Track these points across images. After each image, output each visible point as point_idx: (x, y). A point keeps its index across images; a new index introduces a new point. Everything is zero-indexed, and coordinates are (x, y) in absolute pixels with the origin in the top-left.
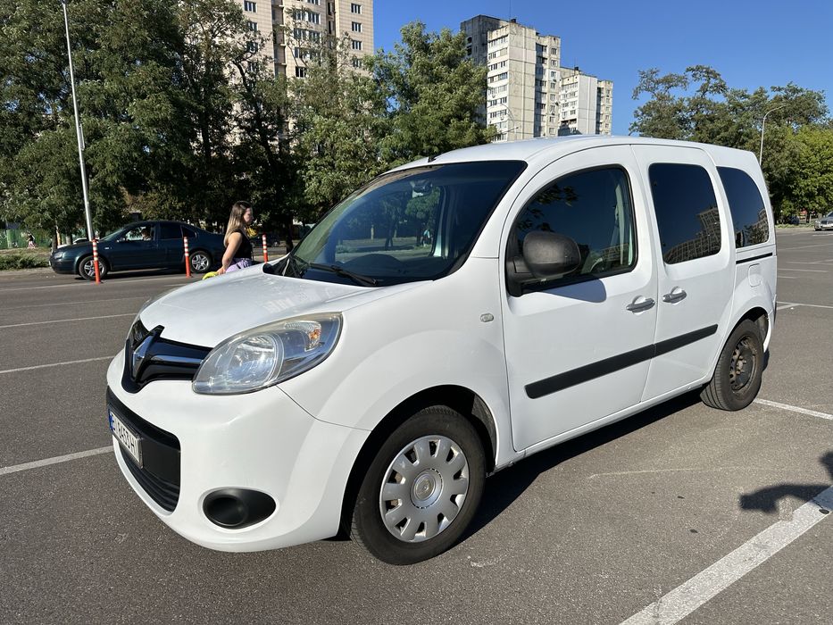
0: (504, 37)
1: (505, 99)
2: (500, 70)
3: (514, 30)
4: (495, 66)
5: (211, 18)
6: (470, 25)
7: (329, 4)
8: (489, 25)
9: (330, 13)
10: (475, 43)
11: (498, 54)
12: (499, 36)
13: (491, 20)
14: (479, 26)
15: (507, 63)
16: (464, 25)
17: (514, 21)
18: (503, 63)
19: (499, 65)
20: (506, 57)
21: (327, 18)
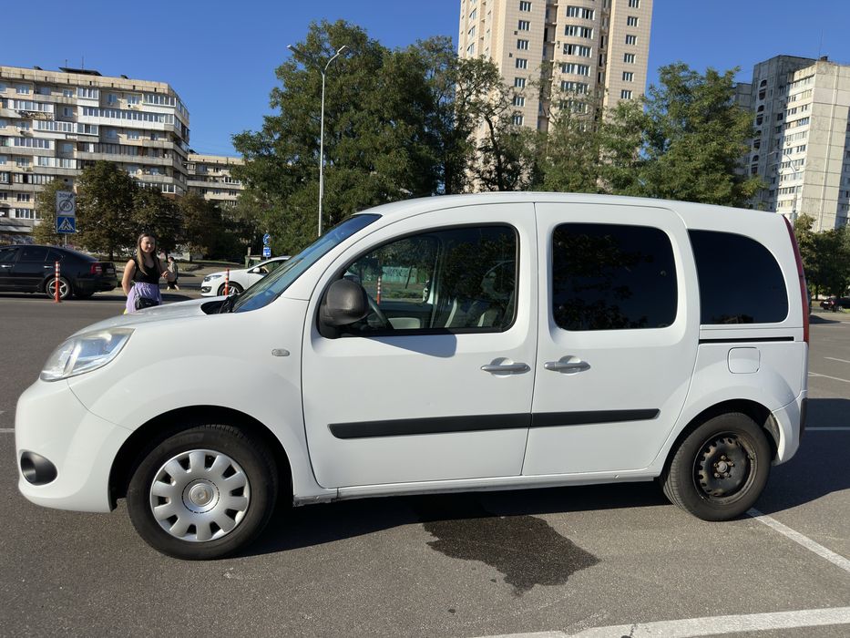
0: (809, 77)
1: (803, 148)
2: (800, 115)
3: (823, 69)
4: (794, 110)
5: (470, 77)
6: (766, 67)
7: (601, 56)
8: (790, 65)
9: (600, 65)
10: (771, 86)
11: (798, 97)
12: (802, 77)
13: (793, 60)
14: (777, 67)
15: (810, 107)
16: (758, 67)
17: (825, 59)
18: (805, 107)
19: (799, 110)
20: (809, 100)
21: (597, 69)
